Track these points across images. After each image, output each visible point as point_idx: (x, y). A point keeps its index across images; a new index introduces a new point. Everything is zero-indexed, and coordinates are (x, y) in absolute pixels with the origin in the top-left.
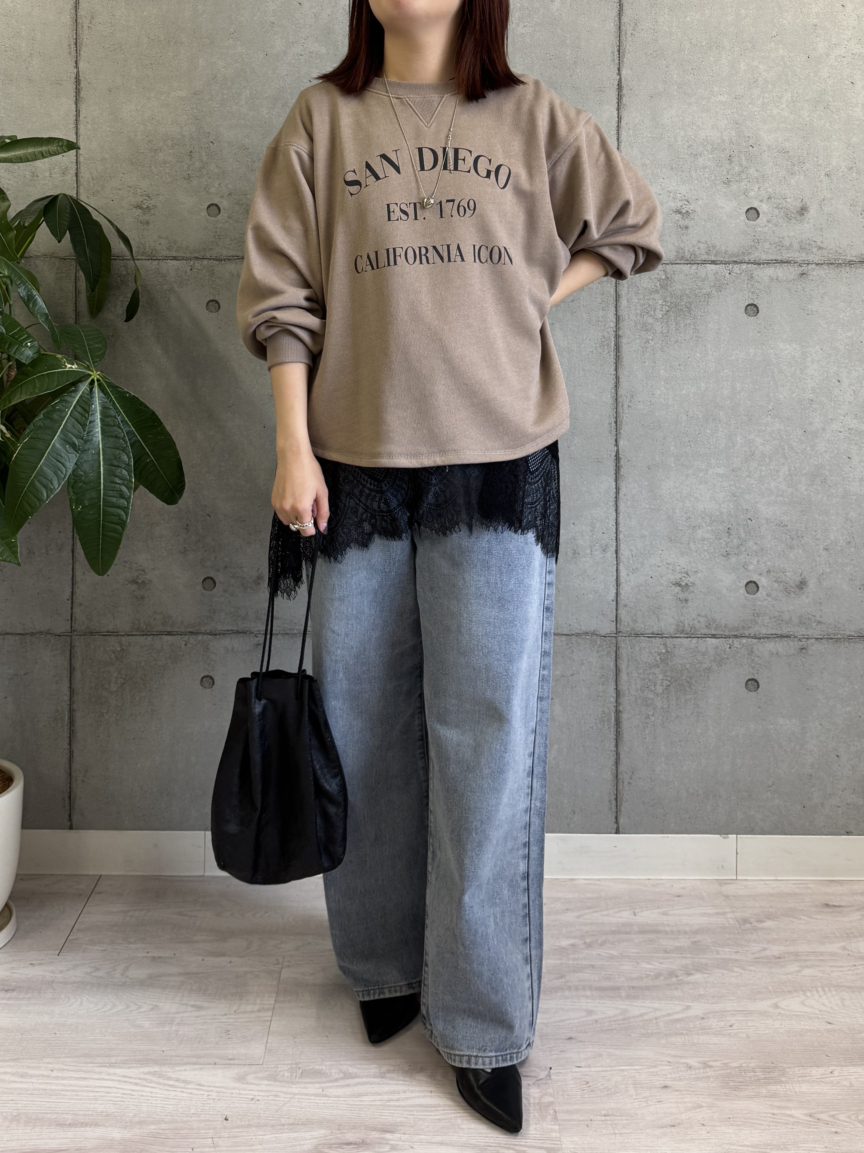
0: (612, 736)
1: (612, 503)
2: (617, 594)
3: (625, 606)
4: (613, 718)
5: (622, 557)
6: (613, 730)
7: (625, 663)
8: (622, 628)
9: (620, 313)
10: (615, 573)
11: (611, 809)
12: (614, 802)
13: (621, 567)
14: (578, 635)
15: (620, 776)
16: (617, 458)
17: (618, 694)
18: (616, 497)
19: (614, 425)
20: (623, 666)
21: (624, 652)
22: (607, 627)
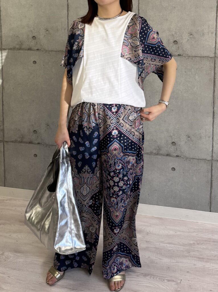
0: (210, 187)
1: (212, 125)
2: (212, 149)
3: (215, 153)
4: (210, 182)
5: (214, 140)
6: (210, 185)
7: (214, 168)
8: (213, 159)
9: (216, 72)
10: (212, 144)
11: (209, 205)
12: (210, 204)
13: (214, 142)
14: (201, 159)
15: (211, 197)
16: (214, 113)
17: (212, 176)
18: (213, 123)
19: (213, 103)
20: (213, 169)
21: (214, 165)
22: (209, 158)
